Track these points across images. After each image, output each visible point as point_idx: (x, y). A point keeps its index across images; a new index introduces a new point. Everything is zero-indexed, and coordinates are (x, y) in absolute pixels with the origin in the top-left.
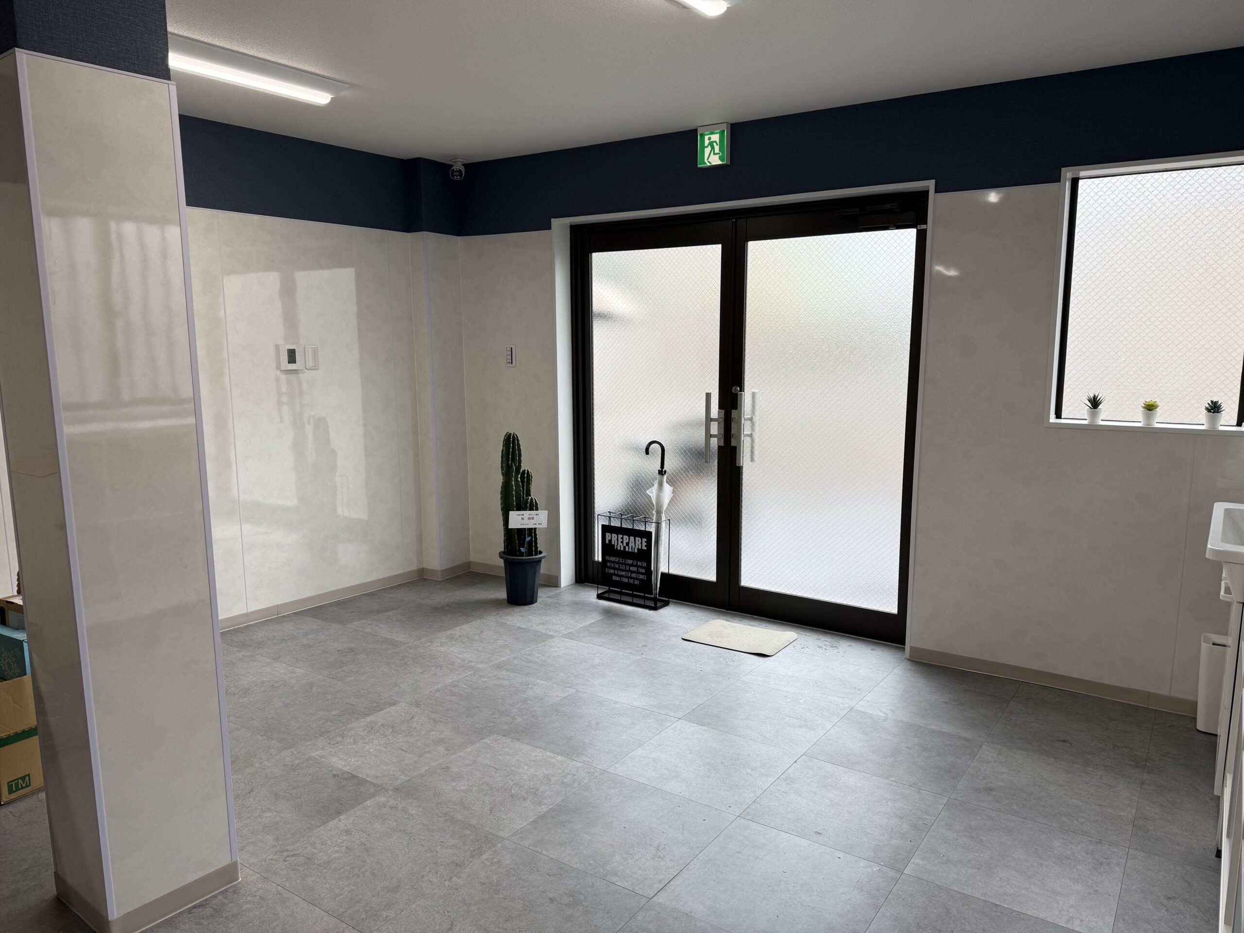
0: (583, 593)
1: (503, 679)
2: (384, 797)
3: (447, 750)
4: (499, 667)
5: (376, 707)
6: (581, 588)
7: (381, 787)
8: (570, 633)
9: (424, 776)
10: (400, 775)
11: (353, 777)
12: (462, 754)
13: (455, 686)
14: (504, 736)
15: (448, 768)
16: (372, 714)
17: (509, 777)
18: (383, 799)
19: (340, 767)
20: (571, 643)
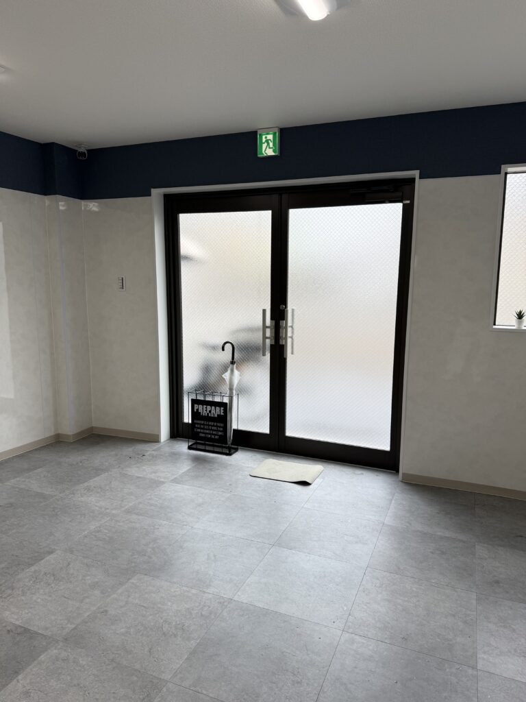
0: (177, 446)
1: (134, 522)
2: (55, 649)
3: (102, 593)
4: (129, 512)
5: (37, 557)
6: (175, 442)
7: (51, 639)
8: (176, 478)
9: (87, 623)
10: (67, 624)
11: (26, 630)
12: (115, 596)
13: (99, 531)
14: (146, 575)
15: (106, 611)
16: (35, 563)
17: (157, 615)
18: (55, 651)
19: (13, 621)
20: (179, 487)
